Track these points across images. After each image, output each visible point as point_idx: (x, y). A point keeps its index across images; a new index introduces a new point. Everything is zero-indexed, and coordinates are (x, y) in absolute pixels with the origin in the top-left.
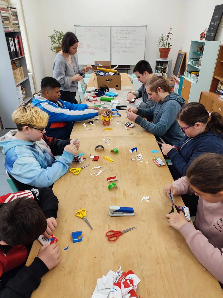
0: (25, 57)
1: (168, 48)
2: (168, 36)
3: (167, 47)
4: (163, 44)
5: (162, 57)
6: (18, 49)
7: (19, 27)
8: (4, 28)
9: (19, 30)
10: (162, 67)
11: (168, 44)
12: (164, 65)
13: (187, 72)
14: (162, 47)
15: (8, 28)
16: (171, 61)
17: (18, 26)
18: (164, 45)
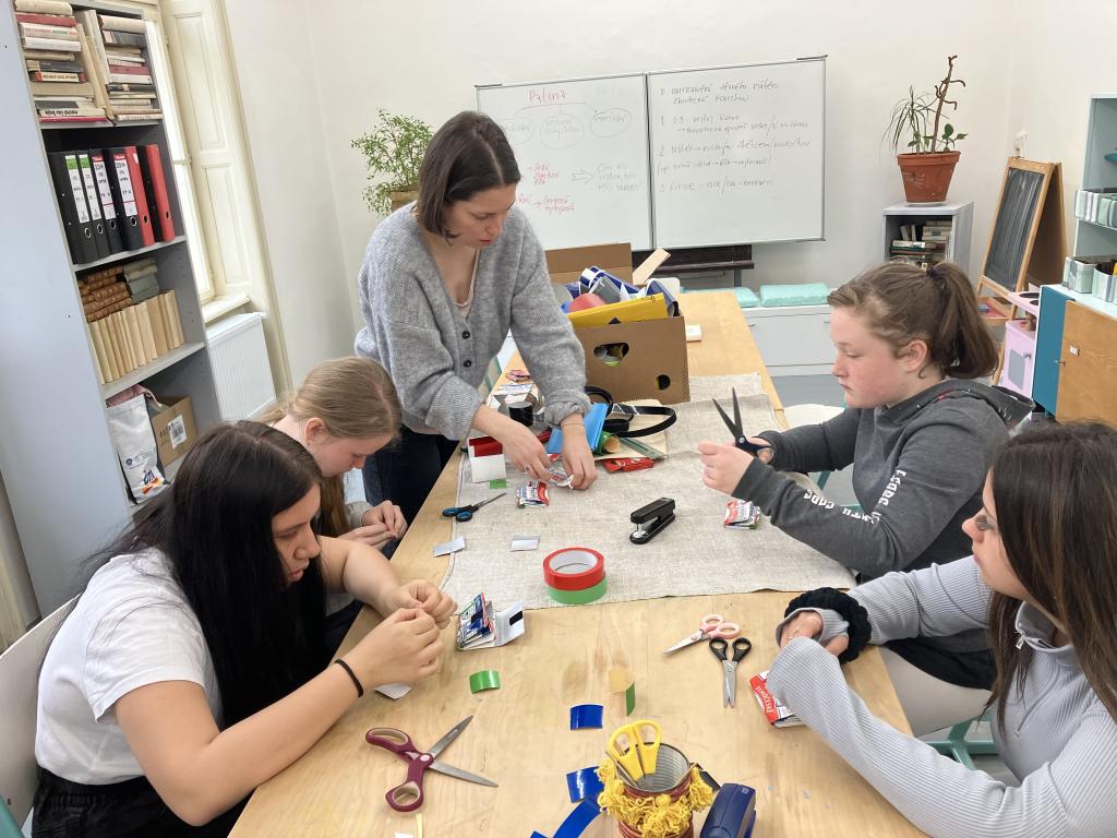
0: (184, 244)
1: (947, 150)
2: (941, 95)
3: (940, 147)
4: (917, 135)
5: (913, 195)
6: (131, 210)
7: (155, 102)
8: (40, 106)
9: (157, 116)
10: (923, 245)
11: (941, 131)
12: (927, 235)
13: (1080, 265)
14: (913, 150)
15: (73, 105)
16: (969, 209)
17: (153, 96)
18: (922, 140)
